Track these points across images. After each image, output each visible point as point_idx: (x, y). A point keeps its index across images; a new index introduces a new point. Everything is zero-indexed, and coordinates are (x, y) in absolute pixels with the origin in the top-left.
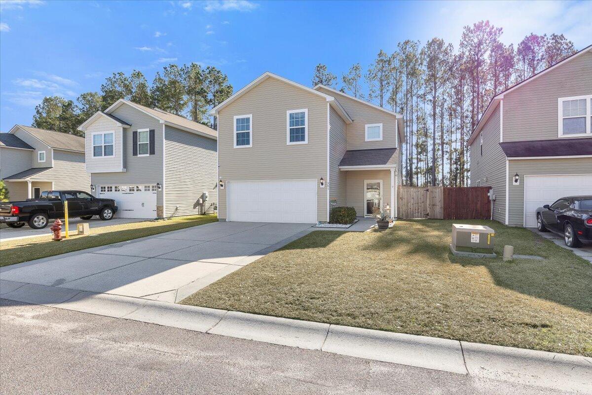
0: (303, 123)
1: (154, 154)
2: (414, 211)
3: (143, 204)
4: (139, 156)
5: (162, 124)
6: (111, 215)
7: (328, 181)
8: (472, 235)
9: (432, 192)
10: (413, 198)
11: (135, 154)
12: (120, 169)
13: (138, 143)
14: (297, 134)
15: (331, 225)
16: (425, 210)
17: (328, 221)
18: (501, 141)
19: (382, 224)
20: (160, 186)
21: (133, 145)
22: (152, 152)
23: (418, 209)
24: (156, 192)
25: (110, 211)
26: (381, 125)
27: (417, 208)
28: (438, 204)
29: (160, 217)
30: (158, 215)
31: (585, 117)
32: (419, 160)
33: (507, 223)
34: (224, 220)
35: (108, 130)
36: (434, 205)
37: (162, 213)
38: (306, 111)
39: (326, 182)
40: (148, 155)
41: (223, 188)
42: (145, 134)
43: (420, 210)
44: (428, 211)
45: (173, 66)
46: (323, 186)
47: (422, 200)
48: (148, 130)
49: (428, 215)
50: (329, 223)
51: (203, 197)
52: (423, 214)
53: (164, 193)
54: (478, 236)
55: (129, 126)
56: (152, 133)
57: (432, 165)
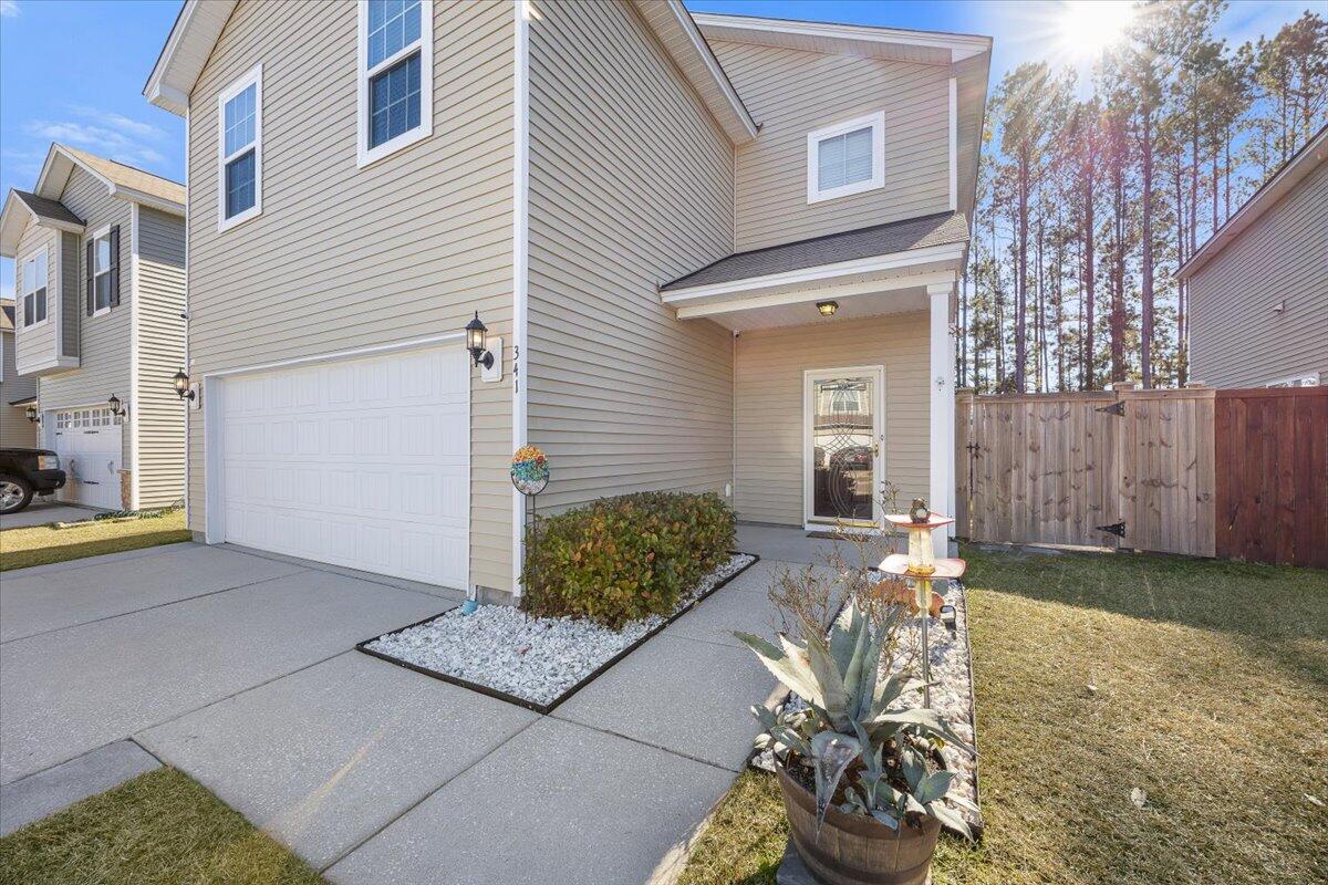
2: (1041, 507)
9: (1142, 416)
10: (1034, 449)
16: (1102, 503)
23: (1064, 500)
27: (1054, 496)
28: (1179, 476)
32: (978, 364)
36: (1153, 484)
43: (1070, 507)
44: (1122, 511)
47: (1084, 458)
49: (1117, 529)
52: (1087, 525)
57: (1013, 369)
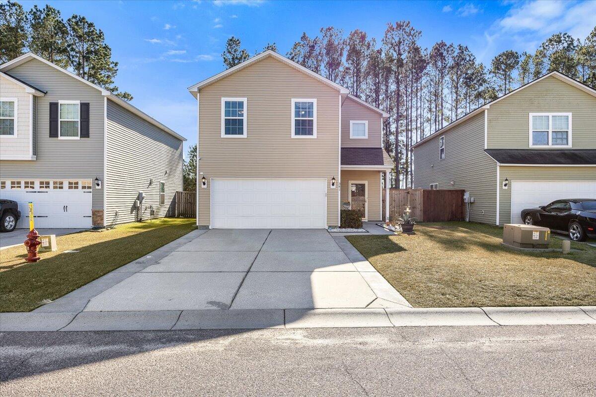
0: (310, 114)
1: (88, 137)
3: (65, 208)
4: (60, 138)
5: (104, 96)
6: (13, 224)
7: (339, 181)
8: (534, 233)
9: (413, 194)
10: (394, 201)
11: (53, 133)
12: (29, 155)
13: (59, 120)
14: (304, 127)
15: (344, 230)
17: (339, 225)
18: (486, 148)
19: (406, 227)
20: (100, 182)
21: (50, 122)
22: (85, 133)
24: (91, 190)
25: (12, 219)
26: (366, 122)
28: (418, 206)
29: (97, 227)
30: (94, 222)
31: (548, 132)
33: (498, 224)
34: (206, 228)
35: (6, 97)
36: (414, 208)
37: (102, 219)
38: (314, 101)
39: (337, 183)
40: (78, 138)
41: (205, 186)
42: (71, 109)
45: (14, 5)
46: (334, 187)
47: (403, 203)
48: (78, 102)
50: (340, 227)
51: (140, 197)
53: (105, 192)
54: (538, 233)
55: (42, 94)
56: (85, 108)
